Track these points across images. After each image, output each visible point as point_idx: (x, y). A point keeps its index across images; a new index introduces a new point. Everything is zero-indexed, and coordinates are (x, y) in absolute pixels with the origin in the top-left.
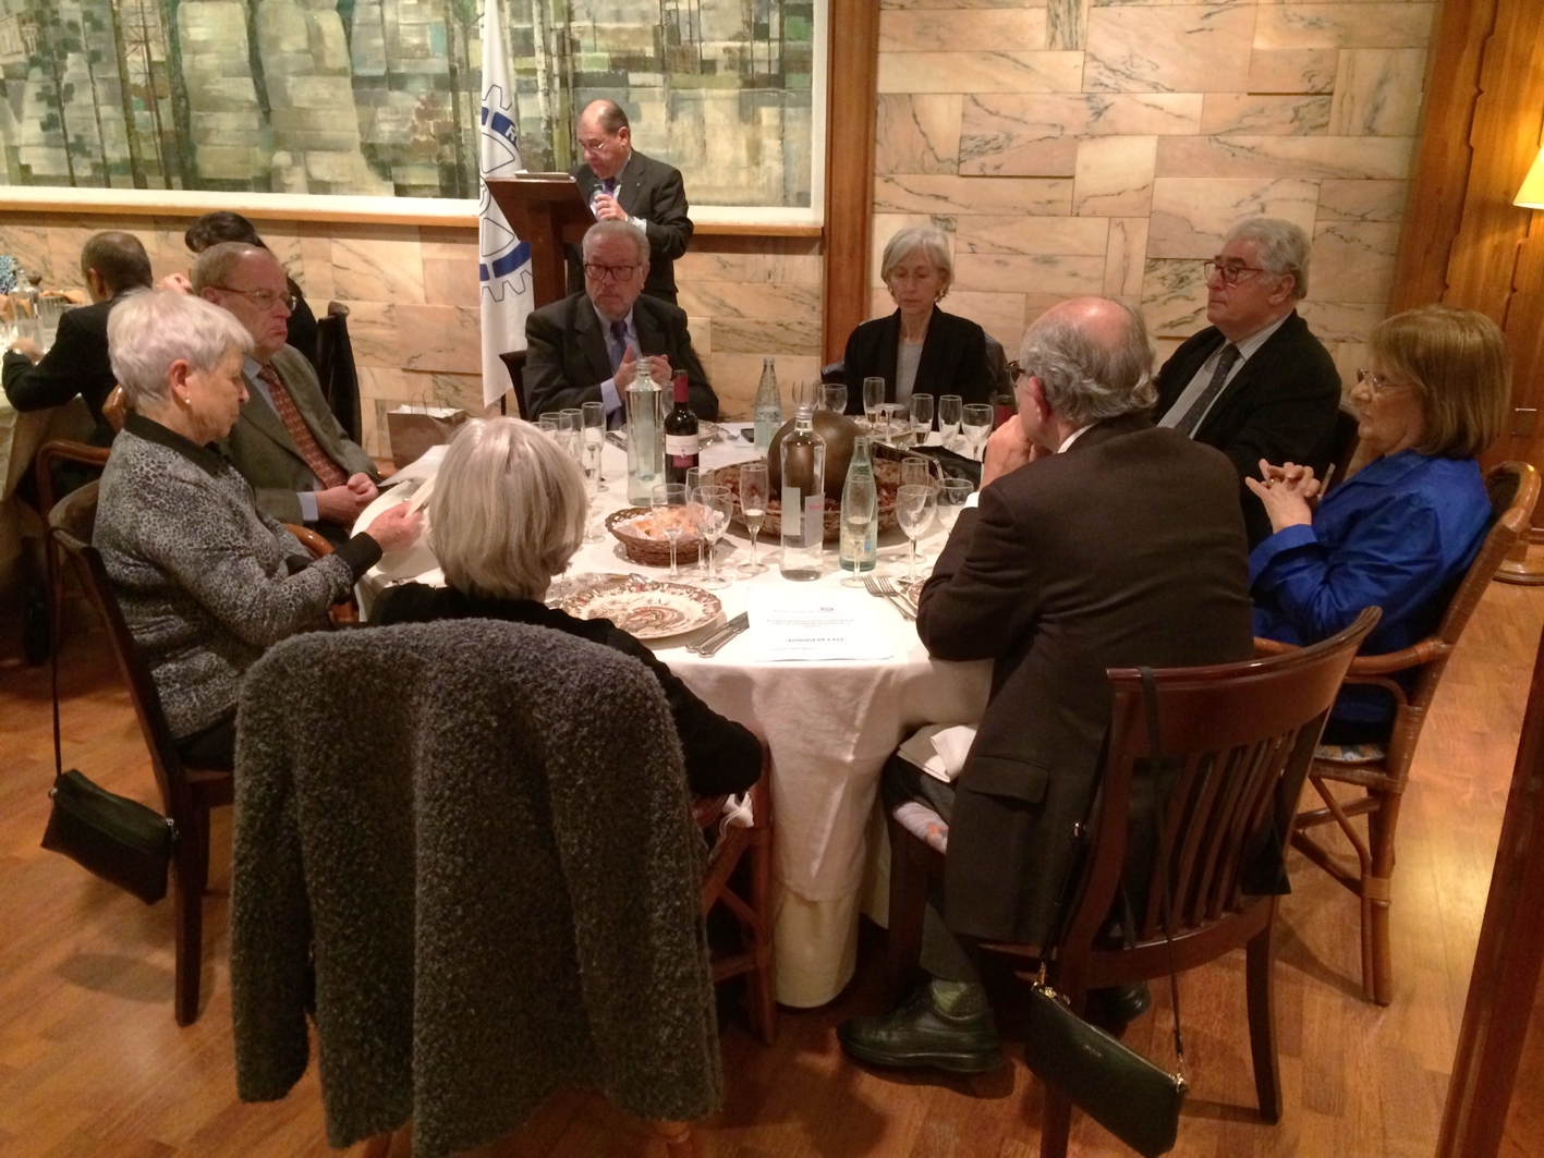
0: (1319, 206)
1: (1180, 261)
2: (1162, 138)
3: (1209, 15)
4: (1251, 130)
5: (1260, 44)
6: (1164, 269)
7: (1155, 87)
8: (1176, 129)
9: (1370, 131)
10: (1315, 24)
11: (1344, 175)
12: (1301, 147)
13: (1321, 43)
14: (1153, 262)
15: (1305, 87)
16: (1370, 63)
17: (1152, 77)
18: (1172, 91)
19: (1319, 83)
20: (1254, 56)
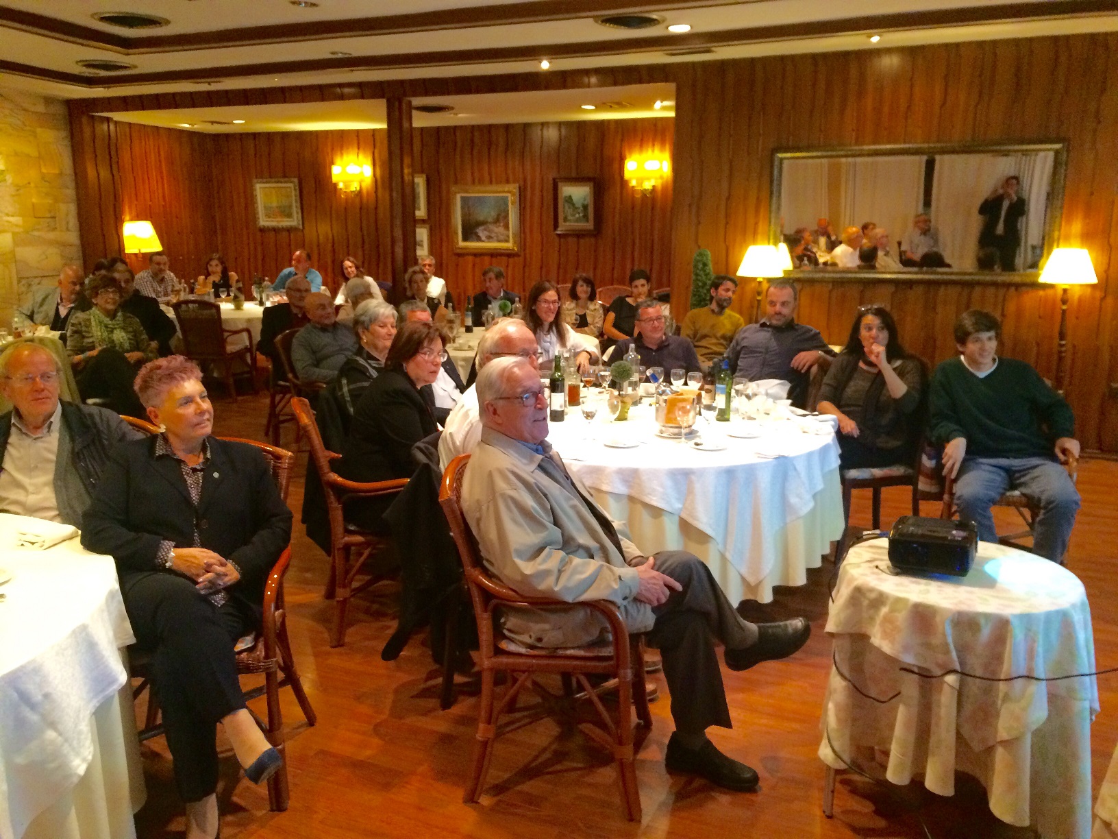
0: (62, 255)
1: (28, 278)
2: (14, 234)
3: (18, 190)
4: (38, 230)
5: (34, 200)
6: (24, 282)
7: (8, 215)
8: (17, 230)
9: (68, 230)
10: (47, 194)
11: (64, 245)
12: (51, 236)
13: (49, 201)
14: (20, 279)
15: (48, 215)
16: (63, 207)
17: (6, 211)
18: (13, 216)
19: (52, 214)
20: (33, 205)
